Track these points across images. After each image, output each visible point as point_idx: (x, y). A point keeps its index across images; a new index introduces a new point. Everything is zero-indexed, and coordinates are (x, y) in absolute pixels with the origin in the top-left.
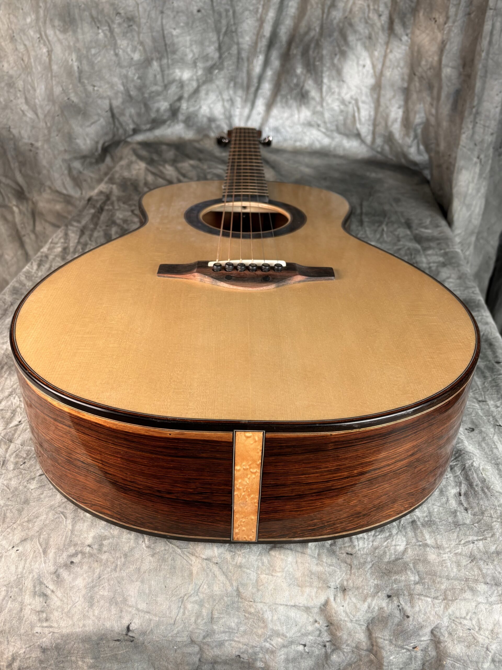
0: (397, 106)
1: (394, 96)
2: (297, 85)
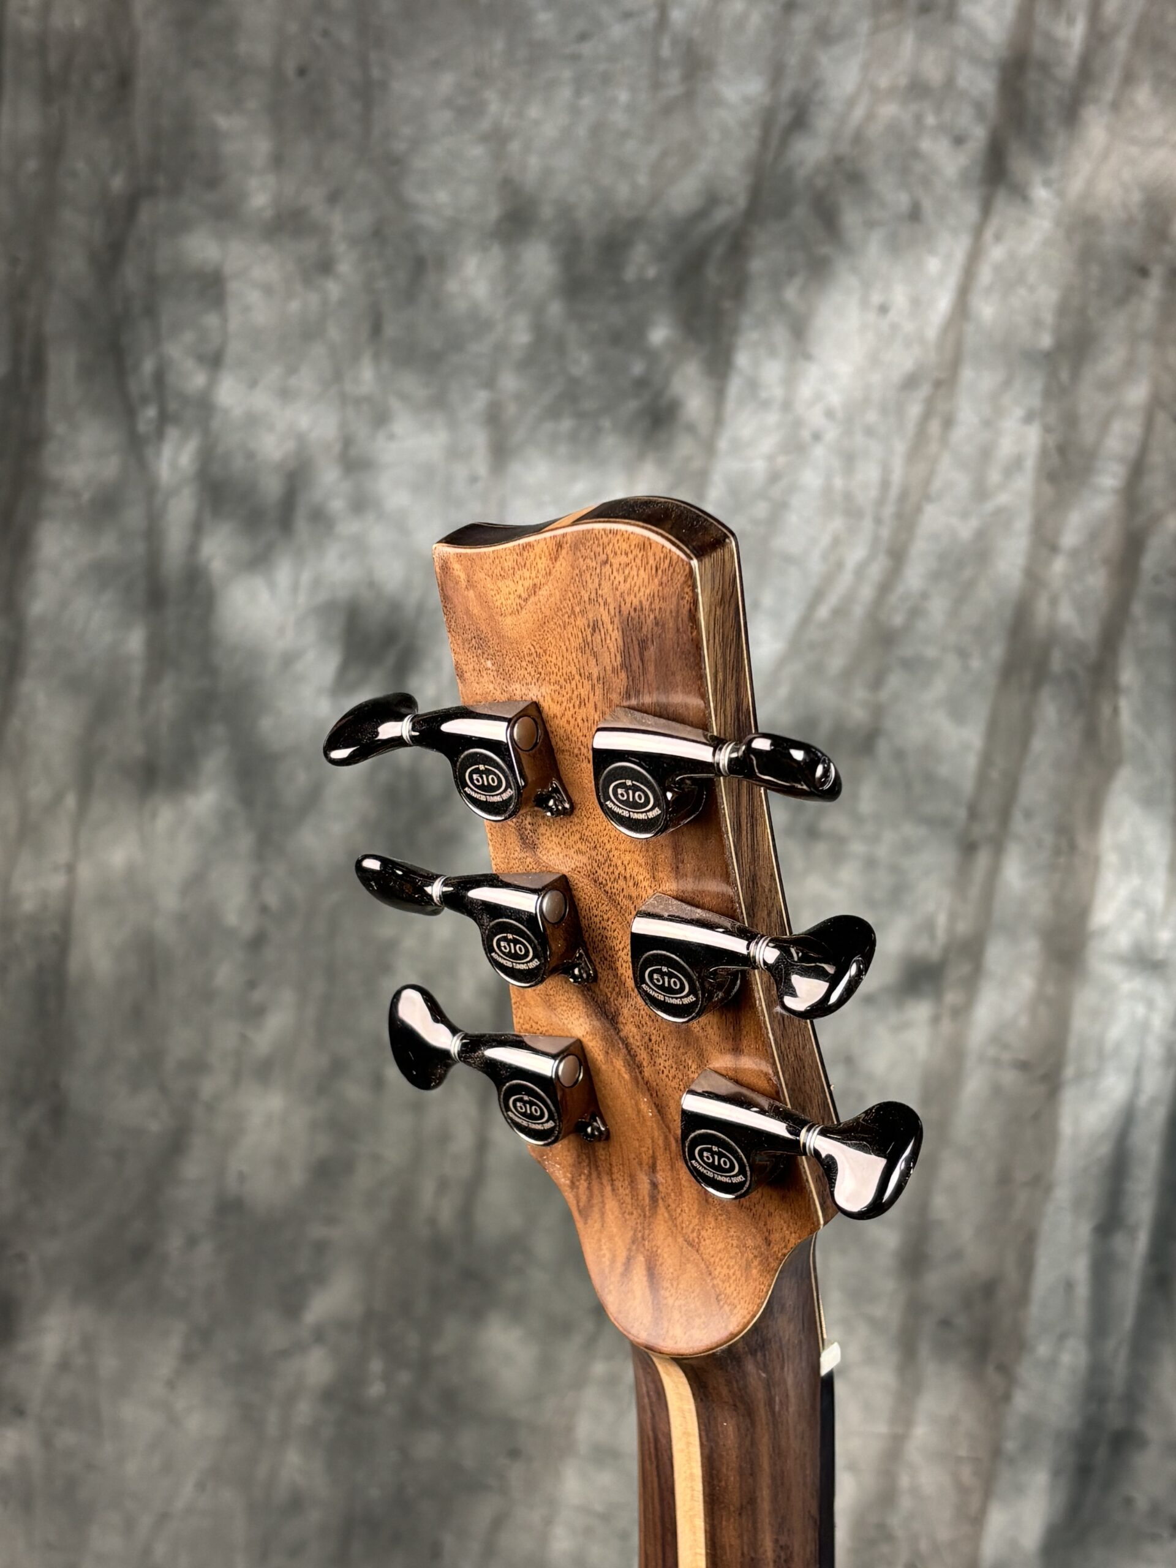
0: (1019, 412)
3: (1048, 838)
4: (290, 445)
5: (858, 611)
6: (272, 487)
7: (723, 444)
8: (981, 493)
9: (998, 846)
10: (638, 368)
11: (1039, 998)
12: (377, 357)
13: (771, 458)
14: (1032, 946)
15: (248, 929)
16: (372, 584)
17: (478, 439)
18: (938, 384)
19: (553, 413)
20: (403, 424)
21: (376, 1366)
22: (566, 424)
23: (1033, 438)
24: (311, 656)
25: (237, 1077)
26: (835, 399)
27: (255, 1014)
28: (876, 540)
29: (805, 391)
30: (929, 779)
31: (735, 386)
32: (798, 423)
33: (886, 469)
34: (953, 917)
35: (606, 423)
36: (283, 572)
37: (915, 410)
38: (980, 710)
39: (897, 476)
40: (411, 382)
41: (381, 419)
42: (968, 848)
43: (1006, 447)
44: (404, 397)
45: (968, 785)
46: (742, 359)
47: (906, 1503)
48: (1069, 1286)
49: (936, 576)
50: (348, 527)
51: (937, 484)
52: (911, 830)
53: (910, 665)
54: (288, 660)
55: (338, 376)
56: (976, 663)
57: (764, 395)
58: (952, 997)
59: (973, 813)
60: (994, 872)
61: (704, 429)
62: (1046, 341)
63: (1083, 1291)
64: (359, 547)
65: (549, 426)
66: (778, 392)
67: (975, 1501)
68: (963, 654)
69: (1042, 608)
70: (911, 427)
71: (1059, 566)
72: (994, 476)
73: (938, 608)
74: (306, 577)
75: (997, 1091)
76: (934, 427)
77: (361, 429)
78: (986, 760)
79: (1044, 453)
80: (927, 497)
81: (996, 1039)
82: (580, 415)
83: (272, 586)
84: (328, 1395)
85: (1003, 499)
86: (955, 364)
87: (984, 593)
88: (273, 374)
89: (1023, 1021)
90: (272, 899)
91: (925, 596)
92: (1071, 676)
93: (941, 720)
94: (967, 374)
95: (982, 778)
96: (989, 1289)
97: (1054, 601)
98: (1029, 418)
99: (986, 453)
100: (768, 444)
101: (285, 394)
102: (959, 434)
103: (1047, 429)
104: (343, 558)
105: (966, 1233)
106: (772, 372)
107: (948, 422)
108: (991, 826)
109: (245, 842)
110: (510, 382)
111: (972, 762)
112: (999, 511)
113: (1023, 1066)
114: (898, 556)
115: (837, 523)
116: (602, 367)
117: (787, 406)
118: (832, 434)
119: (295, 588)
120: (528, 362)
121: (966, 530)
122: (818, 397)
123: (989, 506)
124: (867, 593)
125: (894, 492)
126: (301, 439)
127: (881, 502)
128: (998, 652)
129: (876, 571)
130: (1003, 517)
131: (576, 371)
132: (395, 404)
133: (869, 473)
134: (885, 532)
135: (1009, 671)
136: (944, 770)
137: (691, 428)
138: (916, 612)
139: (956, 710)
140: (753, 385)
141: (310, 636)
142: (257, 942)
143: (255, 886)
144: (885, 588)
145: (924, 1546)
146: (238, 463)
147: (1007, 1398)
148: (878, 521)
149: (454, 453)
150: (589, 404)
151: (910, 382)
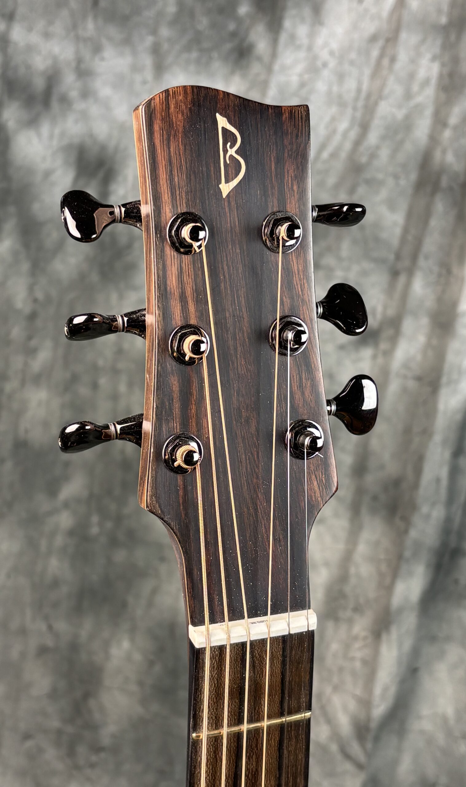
0: (428, 56)
1: (423, 41)
2: (234, 35)
3: (436, 269)
4: (49, 62)
5: (343, 155)
6: (39, 84)
7: (276, 67)
8: (408, 96)
9: (410, 273)
10: (232, 26)
11: (428, 345)
12: (95, 17)
13: (301, 75)
14: (425, 321)
15: (27, 310)
16: (91, 136)
17: (147, 61)
18: (388, 40)
19: (188, 48)
20: (109, 52)
21: (95, 519)
22: (194, 55)
23: (435, 69)
24: (59, 173)
25: (23, 383)
26: (334, 45)
27: (31, 352)
28: (353, 119)
29: (320, 41)
30: (377, 240)
31: (283, 38)
32: (315, 58)
33: (360, 83)
34: (385, 307)
35: (215, 55)
36: (45, 128)
37: (375, 53)
38: (403, 206)
39: (365, 87)
40: (112, 30)
41: (97, 49)
42: (395, 274)
43: (422, 73)
44: (110, 39)
45: (395, 242)
46: (287, 24)
47: (353, 581)
48: (438, 480)
49: (383, 138)
50: (80, 105)
51: (386, 91)
52: (367, 265)
53: (369, 182)
54: (47, 174)
55: (75, 26)
56: (403, 182)
57: (298, 42)
58: (384, 345)
59: (398, 257)
60: (408, 285)
61: (266, 59)
62: (444, 20)
63: (445, 482)
64: (84, 116)
65: (185, 56)
66: (305, 41)
67: (388, 580)
68: (396, 177)
69: (437, 155)
70: (373, 61)
71: (447, 134)
72: (415, 88)
73: (384, 153)
74: (57, 131)
75: (404, 390)
76: (386, 62)
77: (87, 54)
78: (406, 230)
79: (441, 76)
80: (380, 97)
81: (406, 365)
82: (201, 50)
83: (39, 135)
84: (71, 533)
85: (419, 99)
86: (397, 31)
87: (408, 147)
88: (41, 24)
89: (419, 357)
90: (40, 295)
91: (378, 147)
92: (451, 189)
93: (384, 210)
94: (403, 35)
95: (403, 240)
96: (397, 483)
97: (444, 152)
98: (434, 59)
99: (412, 76)
100: (299, 68)
101: (47, 35)
102: (398, 66)
103: (443, 65)
104: (76, 122)
105: (386, 456)
106: (302, 31)
107: (393, 60)
108: (406, 263)
109: (25, 266)
110: (165, 32)
111: (398, 231)
112: (417, 106)
113: (419, 379)
114: (365, 127)
115: (334, 110)
116: (213, 25)
117: (310, 48)
118: (332, 63)
119: (51, 137)
120: (175, 21)
121: (400, 114)
122: (326, 44)
123: (413, 103)
124: (348, 146)
125: (363, 95)
126: (55, 59)
127: (356, 99)
128: (414, 176)
129: (353, 134)
130: (419, 109)
131: (200, 27)
132: (104, 41)
133: (351, 85)
134: (359, 115)
135: (419, 186)
136: (384, 235)
137: (259, 59)
138: (373, 156)
139: (392, 205)
140: (293, 37)
141: (59, 162)
142: (32, 317)
143: (31, 289)
144: (358, 143)
145: (362, 600)
146: (22, 71)
147: (406, 531)
148: (355, 109)
149: (135, 68)
150: (206, 45)
151: (373, 39)
